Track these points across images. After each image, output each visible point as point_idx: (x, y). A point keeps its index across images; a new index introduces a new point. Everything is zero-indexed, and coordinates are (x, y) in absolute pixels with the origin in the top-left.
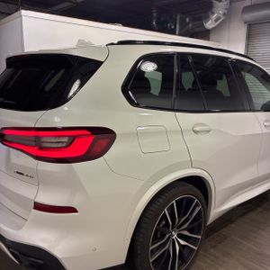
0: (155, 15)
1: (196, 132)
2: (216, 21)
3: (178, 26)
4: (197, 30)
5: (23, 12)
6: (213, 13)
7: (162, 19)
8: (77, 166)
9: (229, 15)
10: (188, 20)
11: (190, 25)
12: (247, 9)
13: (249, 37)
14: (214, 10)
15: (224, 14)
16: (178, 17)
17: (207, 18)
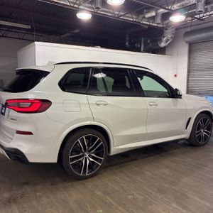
0: (127, 38)
2: (166, 42)
3: (142, 46)
4: (156, 47)
5: (36, 43)
6: (164, 37)
9: (175, 38)
10: (149, 41)
11: (150, 45)
12: (187, 34)
14: (165, 35)
15: (172, 38)
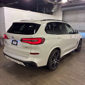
0: (38, 7)
1: (58, 38)
2: (55, 10)
4: (50, 12)
6: (54, 8)
7: (40, 8)
8: (39, 45)
9: (58, 8)
10: (47, 9)
11: (48, 11)
12: (62, 7)
13: (63, 15)
16: (44, 8)
17: (52, 9)
